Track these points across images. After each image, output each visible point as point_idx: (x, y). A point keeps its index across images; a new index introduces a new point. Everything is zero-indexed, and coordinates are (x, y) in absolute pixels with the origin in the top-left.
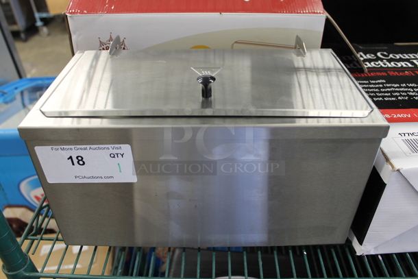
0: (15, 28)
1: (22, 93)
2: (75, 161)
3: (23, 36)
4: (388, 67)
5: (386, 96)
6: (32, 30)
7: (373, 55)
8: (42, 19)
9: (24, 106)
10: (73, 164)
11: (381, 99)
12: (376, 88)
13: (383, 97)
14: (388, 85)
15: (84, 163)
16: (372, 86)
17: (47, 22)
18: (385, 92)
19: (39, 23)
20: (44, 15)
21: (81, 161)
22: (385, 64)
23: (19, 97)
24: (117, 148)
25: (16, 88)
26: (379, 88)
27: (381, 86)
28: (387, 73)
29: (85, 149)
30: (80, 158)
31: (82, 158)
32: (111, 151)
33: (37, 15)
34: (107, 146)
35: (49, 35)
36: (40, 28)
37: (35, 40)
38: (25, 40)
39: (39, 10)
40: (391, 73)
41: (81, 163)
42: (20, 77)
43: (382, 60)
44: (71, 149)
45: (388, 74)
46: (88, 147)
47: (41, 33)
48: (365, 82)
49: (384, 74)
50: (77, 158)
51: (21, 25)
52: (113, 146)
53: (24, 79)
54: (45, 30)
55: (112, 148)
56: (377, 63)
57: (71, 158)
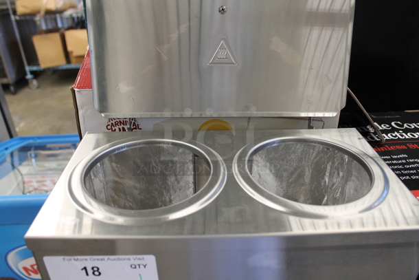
0: (5, 81)
1: (12, 154)
2: (90, 271)
3: (12, 88)
4: (405, 139)
5: (412, 174)
6: (21, 83)
7: (388, 126)
8: (32, 72)
9: (13, 166)
10: (87, 274)
11: (408, 177)
12: (400, 164)
13: (410, 175)
14: (411, 160)
15: (100, 274)
16: (395, 162)
17: (36, 74)
18: (410, 169)
19: (29, 76)
20: (35, 68)
21: (96, 271)
22: (402, 136)
23: (9, 159)
24: (140, 259)
25: (7, 149)
26: (403, 164)
27: (404, 161)
28: (406, 146)
29: (102, 260)
30: (95, 269)
31: (98, 269)
32: (132, 262)
33: (28, 68)
34: (128, 257)
35: (38, 87)
36: (30, 81)
37: (24, 93)
38: (15, 93)
39: (29, 64)
40: (411, 146)
41: (97, 273)
42: (11, 136)
43: (398, 130)
44: (86, 260)
45: (408, 147)
46: (106, 257)
47: (31, 85)
48: (387, 157)
49: (404, 147)
50: (93, 268)
51: (11, 77)
52: (134, 256)
53: (15, 138)
54: (35, 82)
55: (133, 259)
56: (394, 135)
57: (85, 268)
